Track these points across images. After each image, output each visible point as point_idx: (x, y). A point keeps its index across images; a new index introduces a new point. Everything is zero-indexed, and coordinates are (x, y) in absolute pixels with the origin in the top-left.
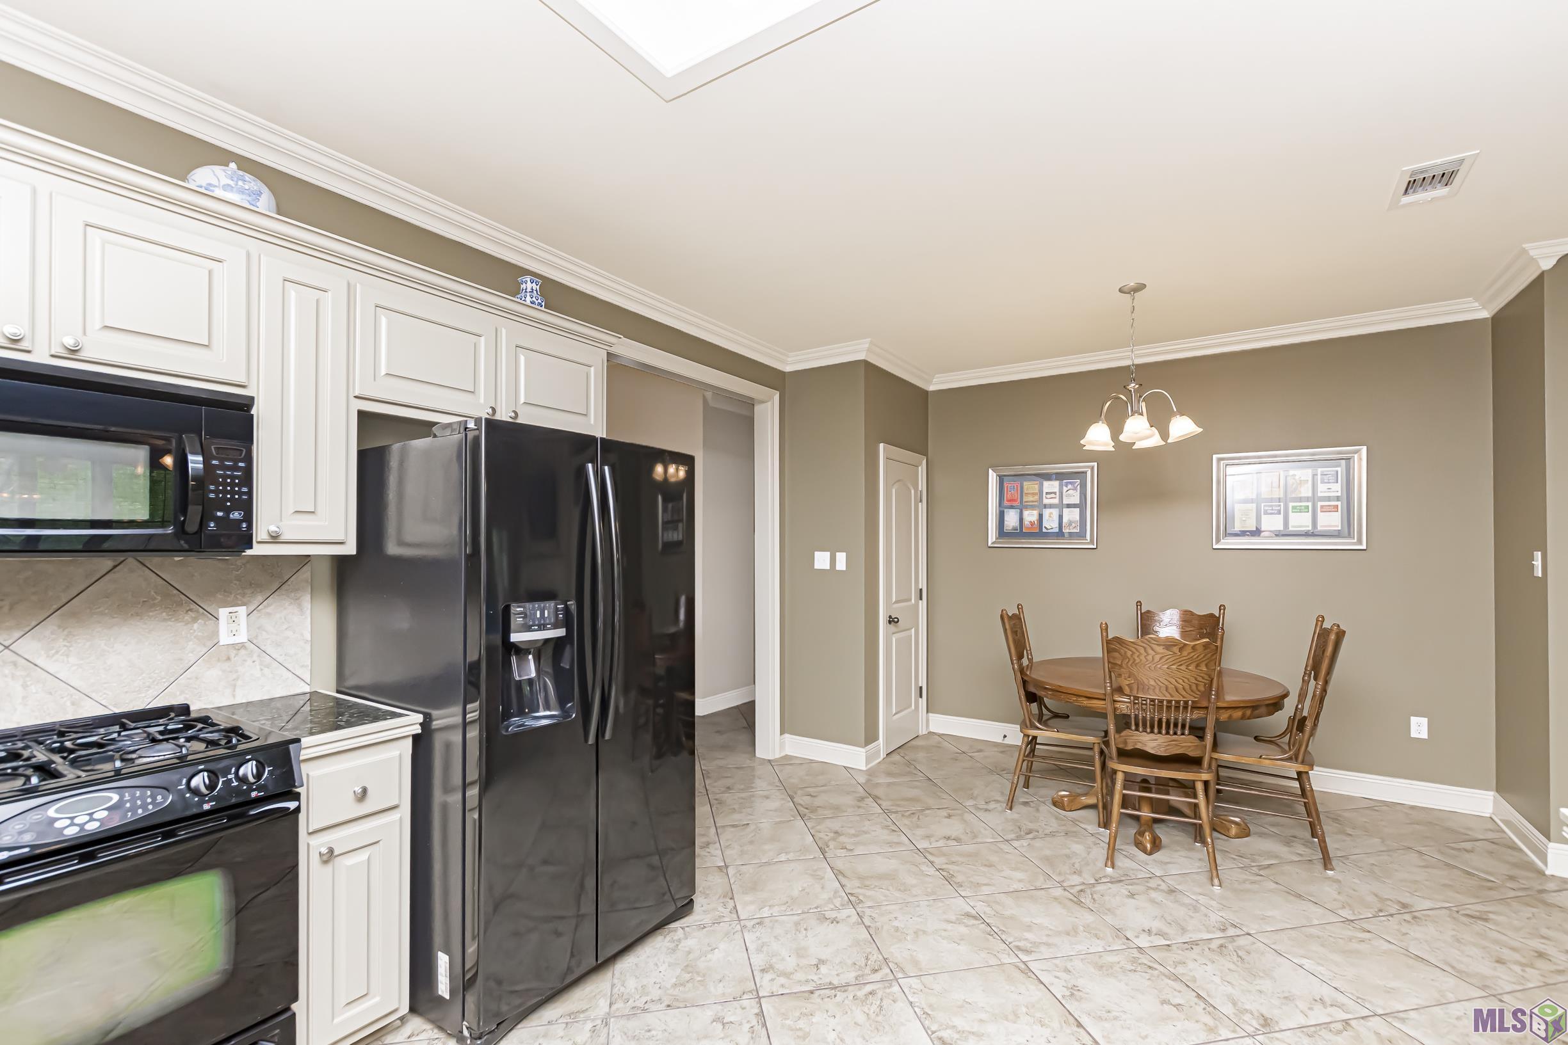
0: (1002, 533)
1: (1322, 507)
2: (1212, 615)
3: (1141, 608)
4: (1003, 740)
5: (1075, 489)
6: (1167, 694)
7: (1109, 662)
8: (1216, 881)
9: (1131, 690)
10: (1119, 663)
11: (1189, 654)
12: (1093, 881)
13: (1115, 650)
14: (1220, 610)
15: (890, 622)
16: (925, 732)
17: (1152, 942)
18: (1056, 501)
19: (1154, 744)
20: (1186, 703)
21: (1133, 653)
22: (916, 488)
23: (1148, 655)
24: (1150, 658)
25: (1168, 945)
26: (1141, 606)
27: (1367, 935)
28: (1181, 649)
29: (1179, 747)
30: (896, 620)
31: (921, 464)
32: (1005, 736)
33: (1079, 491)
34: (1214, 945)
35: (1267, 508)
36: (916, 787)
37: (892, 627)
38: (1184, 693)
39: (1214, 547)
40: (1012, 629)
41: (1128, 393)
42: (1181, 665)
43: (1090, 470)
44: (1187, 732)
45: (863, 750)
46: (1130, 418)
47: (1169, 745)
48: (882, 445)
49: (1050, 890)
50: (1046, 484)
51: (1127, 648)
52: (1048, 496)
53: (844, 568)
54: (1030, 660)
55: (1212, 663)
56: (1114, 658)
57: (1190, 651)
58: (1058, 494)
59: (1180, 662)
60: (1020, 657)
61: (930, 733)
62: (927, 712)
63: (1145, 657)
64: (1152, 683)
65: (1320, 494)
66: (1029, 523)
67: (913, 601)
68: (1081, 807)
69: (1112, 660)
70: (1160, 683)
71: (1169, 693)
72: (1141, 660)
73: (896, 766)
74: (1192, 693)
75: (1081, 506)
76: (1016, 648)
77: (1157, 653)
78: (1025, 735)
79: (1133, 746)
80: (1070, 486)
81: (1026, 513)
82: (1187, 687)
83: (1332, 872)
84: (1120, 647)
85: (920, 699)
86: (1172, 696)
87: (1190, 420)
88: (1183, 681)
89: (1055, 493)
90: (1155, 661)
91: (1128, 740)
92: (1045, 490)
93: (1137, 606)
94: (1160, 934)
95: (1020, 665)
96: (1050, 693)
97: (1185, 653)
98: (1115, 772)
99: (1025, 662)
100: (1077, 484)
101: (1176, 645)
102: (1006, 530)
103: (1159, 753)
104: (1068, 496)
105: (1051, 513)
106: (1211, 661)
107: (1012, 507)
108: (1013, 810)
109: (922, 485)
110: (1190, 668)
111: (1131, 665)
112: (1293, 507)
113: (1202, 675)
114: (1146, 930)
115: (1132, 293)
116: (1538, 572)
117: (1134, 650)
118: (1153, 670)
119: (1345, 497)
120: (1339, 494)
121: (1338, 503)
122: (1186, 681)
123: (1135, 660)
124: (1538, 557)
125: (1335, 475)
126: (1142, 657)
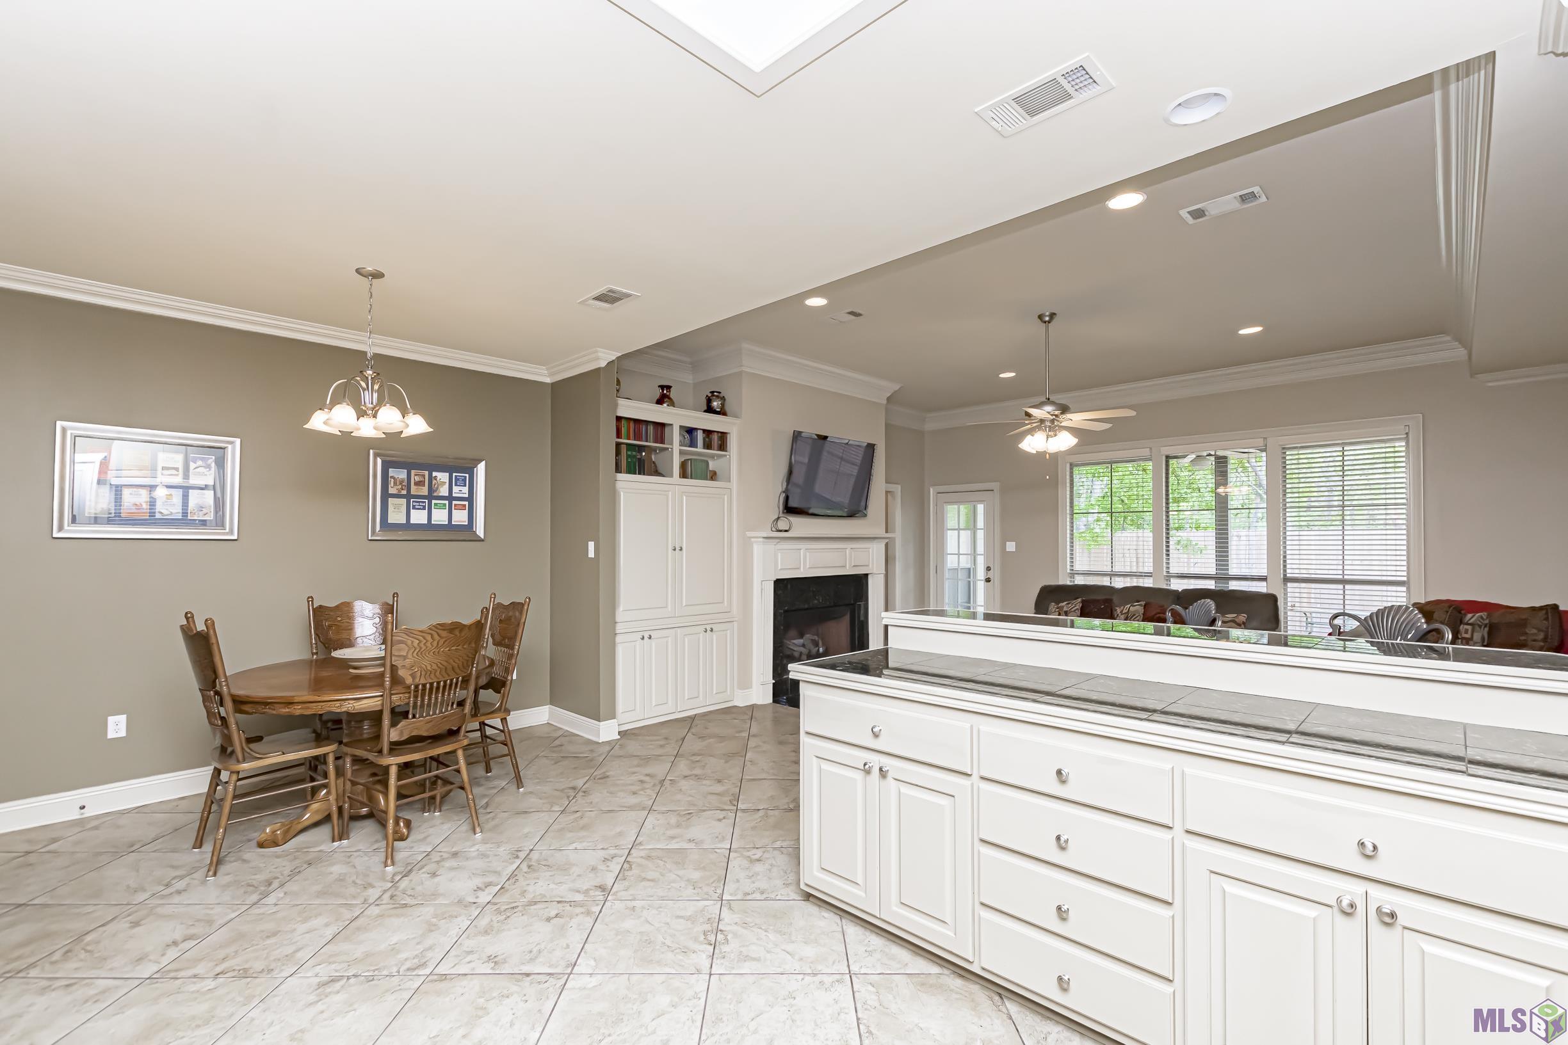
1: (455, 505)
3: (313, 603)
4: (82, 813)
5: (208, 467)
6: (445, 675)
7: (393, 655)
8: (478, 830)
9: (413, 679)
10: (405, 653)
11: (466, 634)
12: (390, 885)
13: (401, 642)
17: (490, 894)
18: (178, 479)
19: (427, 726)
20: (458, 679)
21: (420, 642)
23: (434, 640)
25: (502, 888)
26: (312, 601)
27: (578, 814)
29: (446, 723)
32: (82, 807)
33: (213, 469)
34: (524, 867)
35: (415, 504)
38: (456, 671)
41: (366, 379)
42: (459, 645)
43: (229, 446)
44: (455, 706)
47: (440, 724)
49: (365, 913)
50: (162, 456)
52: (166, 472)
56: (400, 650)
58: (180, 470)
59: (458, 642)
63: (431, 643)
64: (434, 667)
65: (454, 495)
66: (131, 506)
69: (396, 653)
70: (441, 666)
71: (447, 673)
72: (427, 647)
74: (464, 670)
75: (217, 488)
77: (441, 638)
79: (408, 735)
80: (200, 463)
81: (127, 492)
82: (461, 664)
83: (524, 788)
86: (448, 675)
87: (422, 418)
88: (459, 660)
89: (177, 469)
90: (440, 645)
91: (403, 731)
92: (160, 464)
93: (308, 602)
94: (488, 885)
96: (299, 707)
97: (463, 634)
98: (385, 768)
100: (212, 460)
101: (457, 628)
103: (431, 734)
104: (200, 475)
105: (169, 495)
106: (479, 637)
110: (465, 647)
111: (417, 654)
112: (434, 504)
113: (472, 651)
114: (475, 888)
115: (370, 278)
116: (591, 554)
117: (421, 638)
118: (437, 654)
119: (470, 499)
120: (467, 496)
121: (467, 503)
122: (461, 658)
123: (421, 648)
124: (591, 545)
125: (464, 480)
126: (429, 644)
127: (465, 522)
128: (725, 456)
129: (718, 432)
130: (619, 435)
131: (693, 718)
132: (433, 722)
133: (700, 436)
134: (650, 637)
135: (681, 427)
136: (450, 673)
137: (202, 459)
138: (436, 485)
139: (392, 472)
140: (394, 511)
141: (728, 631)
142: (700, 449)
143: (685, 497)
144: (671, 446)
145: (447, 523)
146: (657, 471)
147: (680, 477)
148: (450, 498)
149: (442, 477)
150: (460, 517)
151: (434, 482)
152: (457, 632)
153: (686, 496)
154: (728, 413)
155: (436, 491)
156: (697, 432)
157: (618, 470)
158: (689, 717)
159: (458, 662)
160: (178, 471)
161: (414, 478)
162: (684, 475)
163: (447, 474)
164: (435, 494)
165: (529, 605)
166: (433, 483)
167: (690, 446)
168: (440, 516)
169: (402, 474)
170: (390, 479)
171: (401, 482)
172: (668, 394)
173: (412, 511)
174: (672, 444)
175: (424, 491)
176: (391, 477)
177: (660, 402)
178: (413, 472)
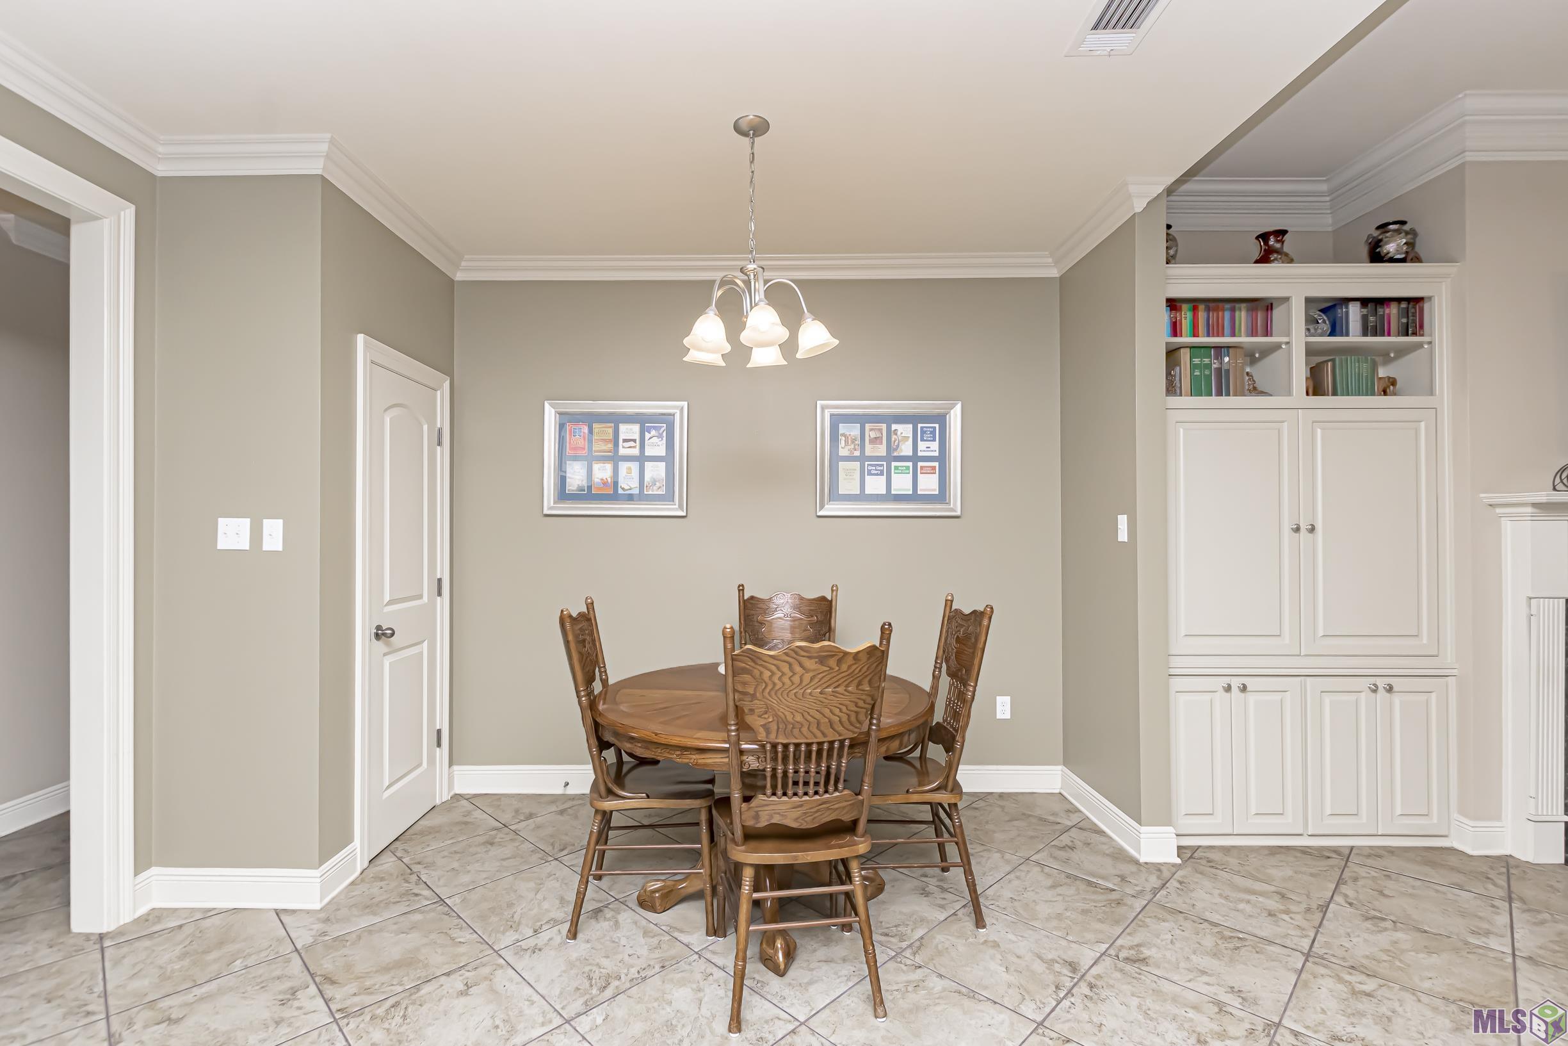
0: (563, 495)
1: (922, 467)
2: (823, 599)
3: (743, 593)
4: (565, 790)
5: (660, 436)
6: (819, 734)
7: (735, 691)
8: (880, 1008)
9: (768, 732)
10: (751, 691)
11: (849, 667)
13: (745, 671)
14: (832, 591)
15: (377, 636)
16: (446, 797)
18: (636, 452)
19: (797, 813)
20: (842, 742)
21: (773, 673)
22: (432, 420)
23: (794, 674)
24: (796, 679)
26: (743, 590)
28: (839, 662)
29: (830, 811)
30: (389, 632)
31: (441, 387)
32: (567, 784)
33: (665, 438)
35: (870, 468)
36: (414, 927)
37: (380, 646)
38: (840, 729)
39: (818, 514)
40: (576, 636)
42: (839, 685)
43: (678, 412)
44: (840, 786)
45: (316, 873)
46: (751, 314)
47: (816, 812)
48: (360, 338)
50: (623, 428)
51: (761, 665)
52: (627, 444)
53: (279, 547)
54: (605, 682)
55: (877, 678)
56: (744, 684)
57: (852, 663)
58: (638, 441)
59: (837, 681)
60: (590, 680)
61: (457, 797)
62: (451, 764)
63: (790, 678)
64: (799, 718)
65: (920, 454)
66: (600, 481)
67: (425, 599)
68: (679, 899)
69: (739, 688)
70: (809, 718)
71: (821, 731)
72: (783, 684)
73: (382, 884)
74: (851, 728)
75: (668, 459)
76: (583, 668)
77: (807, 670)
78: (597, 811)
79: (768, 821)
80: (653, 432)
81: (596, 467)
82: (845, 718)
83: (985, 930)
84: (752, 664)
85: (438, 749)
86: (824, 735)
88: (841, 711)
89: (635, 441)
90: (804, 683)
91: (760, 813)
92: (622, 437)
95: (590, 693)
97: (844, 667)
98: (738, 867)
99: (597, 687)
100: (662, 429)
101: (833, 656)
102: (569, 490)
103: (804, 826)
104: (654, 445)
105: (629, 469)
106: (875, 674)
107: (576, 458)
108: (578, 939)
109: (442, 419)
110: (850, 689)
111: (769, 693)
112: (895, 466)
113: (864, 697)
115: (751, 134)
116: (1123, 536)
117: (773, 668)
118: (801, 697)
119: (942, 458)
120: (936, 454)
121: (936, 464)
122: (844, 709)
123: (774, 684)
124: (1123, 520)
125: (934, 433)
126: (786, 680)
127: (935, 490)
128: (1420, 345)
129: (1399, 300)
130: (1175, 330)
131: (1346, 855)
132: (804, 808)
133: (1354, 313)
134: (1244, 689)
135: (1308, 301)
136: (826, 731)
137: (654, 428)
138: (897, 442)
139: (843, 428)
140: (845, 479)
141: (1433, 695)
142: (1354, 337)
143: (1319, 431)
144: (1285, 339)
145: (911, 492)
146: (1255, 388)
147: (1307, 394)
148: (915, 458)
149: (905, 430)
150: (929, 484)
151: (894, 437)
152: (832, 662)
153: (1322, 429)
154: (1423, 259)
155: (896, 450)
156: (1347, 307)
157: (1172, 389)
158: (1336, 850)
159: (840, 714)
160: (636, 443)
161: (870, 434)
162: (1316, 387)
163: (911, 426)
164: (895, 454)
165: (990, 618)
166: (893, 439)
167: (1332, 333)
168: (902, 483)
169: (854, 430)
170: (840, 437)
171: (853, 441)
172: (1278, 245)
173: (867, 478)
174: (1288, 334)
175: (882, 450)
176: (842, 435)
177: (1264, 259)
178: (868, 426)
